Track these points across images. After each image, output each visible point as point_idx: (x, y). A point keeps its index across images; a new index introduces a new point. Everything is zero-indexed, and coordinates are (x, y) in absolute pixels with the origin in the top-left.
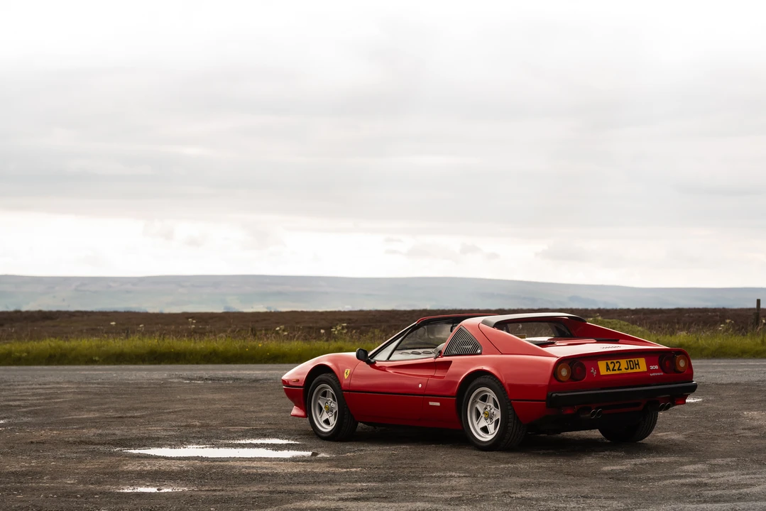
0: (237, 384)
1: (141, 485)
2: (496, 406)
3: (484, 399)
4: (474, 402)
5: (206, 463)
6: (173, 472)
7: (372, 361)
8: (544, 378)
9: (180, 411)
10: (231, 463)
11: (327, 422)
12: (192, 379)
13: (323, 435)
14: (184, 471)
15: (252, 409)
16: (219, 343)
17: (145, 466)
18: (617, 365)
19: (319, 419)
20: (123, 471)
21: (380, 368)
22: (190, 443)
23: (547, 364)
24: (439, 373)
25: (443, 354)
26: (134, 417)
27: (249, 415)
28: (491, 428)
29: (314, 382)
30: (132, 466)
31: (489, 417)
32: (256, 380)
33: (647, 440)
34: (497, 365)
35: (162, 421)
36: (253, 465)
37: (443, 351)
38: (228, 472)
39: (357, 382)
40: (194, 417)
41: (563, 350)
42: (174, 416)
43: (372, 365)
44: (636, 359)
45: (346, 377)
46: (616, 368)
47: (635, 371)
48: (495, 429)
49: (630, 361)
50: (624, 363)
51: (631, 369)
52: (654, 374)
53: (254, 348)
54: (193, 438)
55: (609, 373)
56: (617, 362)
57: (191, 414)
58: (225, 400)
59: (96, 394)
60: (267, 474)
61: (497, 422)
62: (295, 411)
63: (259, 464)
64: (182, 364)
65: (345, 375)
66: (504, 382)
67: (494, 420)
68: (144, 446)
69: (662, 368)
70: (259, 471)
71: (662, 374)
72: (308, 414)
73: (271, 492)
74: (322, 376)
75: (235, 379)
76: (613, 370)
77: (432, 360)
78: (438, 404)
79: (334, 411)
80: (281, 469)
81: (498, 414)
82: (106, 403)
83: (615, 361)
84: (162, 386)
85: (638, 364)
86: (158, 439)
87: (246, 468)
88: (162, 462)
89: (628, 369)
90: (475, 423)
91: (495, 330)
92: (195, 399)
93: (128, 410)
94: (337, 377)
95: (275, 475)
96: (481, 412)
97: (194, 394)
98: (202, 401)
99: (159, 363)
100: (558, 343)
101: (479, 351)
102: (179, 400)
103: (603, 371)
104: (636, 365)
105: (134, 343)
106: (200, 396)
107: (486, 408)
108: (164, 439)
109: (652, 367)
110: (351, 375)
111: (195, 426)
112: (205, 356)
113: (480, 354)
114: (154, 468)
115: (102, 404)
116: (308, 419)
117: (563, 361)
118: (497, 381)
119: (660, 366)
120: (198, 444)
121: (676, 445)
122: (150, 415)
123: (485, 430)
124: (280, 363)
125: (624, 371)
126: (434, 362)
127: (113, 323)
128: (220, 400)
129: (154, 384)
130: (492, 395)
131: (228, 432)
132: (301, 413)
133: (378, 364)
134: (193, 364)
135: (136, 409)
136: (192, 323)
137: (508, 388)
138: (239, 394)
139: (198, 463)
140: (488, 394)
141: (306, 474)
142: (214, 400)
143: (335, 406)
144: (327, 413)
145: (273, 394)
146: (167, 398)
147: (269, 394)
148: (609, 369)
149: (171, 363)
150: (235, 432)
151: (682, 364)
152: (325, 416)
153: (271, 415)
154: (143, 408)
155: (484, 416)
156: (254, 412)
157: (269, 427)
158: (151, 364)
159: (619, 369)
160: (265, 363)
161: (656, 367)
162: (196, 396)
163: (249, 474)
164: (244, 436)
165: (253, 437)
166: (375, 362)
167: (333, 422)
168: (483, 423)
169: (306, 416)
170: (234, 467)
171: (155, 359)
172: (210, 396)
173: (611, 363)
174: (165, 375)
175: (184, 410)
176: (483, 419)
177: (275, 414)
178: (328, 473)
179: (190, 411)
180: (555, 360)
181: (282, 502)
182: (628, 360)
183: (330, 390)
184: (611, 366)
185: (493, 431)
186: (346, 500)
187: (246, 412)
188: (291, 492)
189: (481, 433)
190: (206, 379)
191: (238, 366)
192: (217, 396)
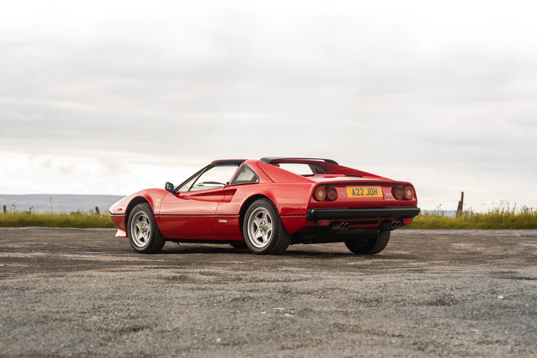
2: (269, 221)
3: (260, 216)
4: (253, 218)
11: (142, 240)
13: (140, 249)
18: (360, 192)
19: (137, 238)
21: (183, 197)
24: (227, 198)
25: (230, 185)
28: (265, 238)
29: (133, 210)
31: (264, 229)
37: (230, 182)
43: (177, 195)
44: (375, 188)
46: (360, 193)
47: (374, 196)
48: (268, 238)
50: (366, 189)
51: (371, 195)
52: (388, 200)
55: (354, 196)
56: (361, 189)
61: (270, 233)
62: (120, 233)
65: (156, 203)
66: (275, 202)
67: (267, 232)
69: (394, 195)
71: (394, 200)
74: (140, 206)
76: (358, 195)
77: (222, 189)
78: (225, 221)
79: (148, 231)
81: (270, 227)
83: (359, 188)
85: (376, 192)
89: (369, 195)
90: (253, 234)
91: (271, 165)
94: (150, 205)
96: (258, 226)
100: (317, 176)
101: (257, 181)
103: (350, 195)
104: (375, 192)
107: (261, 223)
110: (161, 203)
113: (258, 183)
116: (128, 239)
117: (320, 185)
118: (272, 203)
119: (392, 194)
123: (261, 239)
125: (366, 196)
126: (224, 191)
130: (266, 212)
132: (123, 234)
133: (181, 195)
137: (278, 207)
140: (263, 212)
143: (148, 227)
144: (143, 233)
148: (354, 194)
151: (409, 193)
152: (141, 235)
155: (260, 229)
159: (362, 195)
166: (179, 193)
167: (147, 239)
168: (259, 234)
169: (127, 236)
173: (356, 189)
176: (259, 231)
180: (314, 185)
182: (369, 188)
183: (146, 216)
184: (356, 192)
185: (266, 240)
189: (258, 242)
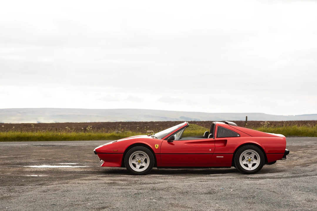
0: (54, 147)
1: (32, 175)
5: (51, 169)
9: (36, 155)
10: (60, 169)
12: (37, 146)
15: (62, 154)
16: (43, 134)
20: (25, 171)
22: (43, 164)
26: (20, 157)
27: (61, 156)
30: (27, 170)
32: (61, 146)
35: (31, 158)
36: (67, 169)
40: (42, 157)
42: (35, 157)
53: (57, 135)
54: (44, 163)
58: (51, 152)
59: (4, 150)
60: (72, 172)
63: (69, 169)
64: (30, 141)
68: (28, 165)
70: (70, 171)
75: (53, 146)
80: (76, 170)
82: (9, 153)
84: (27, 148)
86: (32, 163)
87: (65, 170)
88: (37, 169)
93: (18, 155)
95: (75, 172)
97: (39, 150)
98: (43, 152)
99: (21, 141)
102: (35, 152)
105: (10, 134)
106: (42, 151)
108: (34, 163)
111: (43, 159)
112: (38, 138)
114: (35, 170)
115: (7, 153)
120: (46, 164)
122: (26, 156)
124: (67, 141)
127: (3, 126)
128: (50, 152)
131: (55, 161)
134: (34, 141)
135: (21, 155)
136: (33, 126)
138: (56, 150)
139: (49, 169)
141: (85, 171)
142: (48, 152)
146: (30, 151)
147: (67, 150)
149: (26, 141)
150: (58, 161)
153: (69, 156)
154: (23, 154)
156: (62, 155)
157: (69, 159)
158: (17, 141)
160: (62, 141)
163: (66, 171)
164: (61, 162)
165: (64, 162)
170: (61, 170)
171: (19, 139)
172: (46, 151)
174: (27, 144)
175: (38, 155)
177: (70, 156)
178: (92, 171)
179: (40, 155)
186: (99, 177)
188: (81, 176)
190: (42, 145)
191: (52, 142)
192: (48, 151)
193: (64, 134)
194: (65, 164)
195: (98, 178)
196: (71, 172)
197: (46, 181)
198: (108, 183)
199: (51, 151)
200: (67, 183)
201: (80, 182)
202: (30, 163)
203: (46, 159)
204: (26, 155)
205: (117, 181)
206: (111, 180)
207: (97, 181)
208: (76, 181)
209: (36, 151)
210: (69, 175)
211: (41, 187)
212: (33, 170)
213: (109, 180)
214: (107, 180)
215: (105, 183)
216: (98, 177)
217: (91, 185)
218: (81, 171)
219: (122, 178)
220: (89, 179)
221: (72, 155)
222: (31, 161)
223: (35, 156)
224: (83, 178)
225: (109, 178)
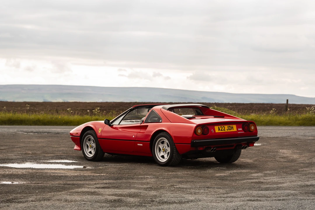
0: (49, 134)
1: (4, 181)
2: (168, 146)
3: (163, 143)
4: (158, 144)
5: (34, 171)
6: (19, 174)
7: (112, 125)
8: (190, 134)
9: (22, 147)
10: (46, 171)
11: (90, 152)
12: (28, 132)
13: (89, 158)
14: (24, 174)
15: (56, 146)
16: (41, 116)
17: (6, 172)
19: (87, 151)
21: (116, 128)
22: (27, 162)
23: (191, 127)
24: (142, 131)
27: (54, 149)
28: (166, 156)
29: (85, 134)
31: (165, 151)
32: (58, 133)
33: (236, 162)
34: (169, 127)
35: (14, 151)
36: (56, 172)
37: (144, 121)
38: (44, 175)
39: (104, 135)
40: (29, 150)
41: (199, 121)
42: (20, 149)
43: (112, 126)
44: (232, 126)
45: (99, 132)
46: (223, 129)
47: (231, 131)
48: (167, 156)
49: (229, 126)
50: (226, 127)
51: (230, 130)
52: (240, 132)
53: (57, 118)
54: (29, 159)
55: (220, 131)
56: (223, 127)
57: (28, 148)
58: (43, 142)
60: (63, 176)
61: (168, 153)
62: (76, 147)
63: (59, 172)
64: (23, 125)
65: (99, 131)
66: (172, 135)
67: (167, 152)
68: (6, 163)
69: (243, 130)
70: (59, 175)
71: (243, 132)
72: (82, 149)
73: (64, 184)
74: (89, 132)
75: (48, 133)
76: (222, 130)
77: (139, 125)
78: (142, 145)
79: (94, 148)
80: (69, 174)
81: (169, 150)
83: (222, 126)
84: (14, 136)
85: (233, 128)
86: (12, 159)
87: (53, 173)
88: (14, 170)
89: (228, 130)
90: (158, 154)
91: (168, 111)
92: (30, 141)
94: (95, 131)
95: (66, 177)
96: (161, 149)
97: (29, 139)
98: (32, 142)
99: (13, 125)
100: (197, 118)
101: (161, 121)
102: (22, 142)
103: (217, 131)
104: (232, 128)
106: (32, 140)
107: (163, 147)
108: (15, 159)
109: (239, 129)
110: (102, 131)
111: (29, 154)
112: (34, 122)
113: (161, 122)
114: (10, 173)
116: (82, 151)
117: (199, 126)
118: (170, 136)
119: (243, 129)
120: (31, 162)
121: (249, 164)
122: (8, 148)
123: (163, 157)
124: (69, 125)
125: (226, 131)
128: (41, 142)
129: (10, 134)
130: (166, 141)
131: (45, 156)
132: (79, 148)
133: (114, 126)
134: (29, 125)
135: (2, 146)
136: (28, 107)
137: (173, 138)
138: (50, 139)
139: (30, 171)
140: (165, 140)
141: (81, 176)
142: (38, 142)
143: (94, 145)
144: (91, 148)
145: (65, 139)
146: (16, 141)
147: (64, 140)
148: (220, 130)
149: (18, 125)
150: (48, 157)
151: (253, 128)
152: (90, 150)
153: (65, 149)
154: (5, 145)
155: (162, 150)
156: (57, 148)
157: (63, 154)
158: (9, 125)
159: (224, 130)
160: (62, 125)
161: (241, 129)
162: (30, 140)
163: (54, 176)
164: (52, 159)
165: (56, 159)
166: (113, 126)
167: (93, 152)
168: (162, 154)
169: (81, 150)
170: (47, 173)
171: (11, 123)
172: (36, 140)
173: (221, 127)
174: (16, 130)
175: (24, 147)
176: (162, 152)
177: (67, 149)
178: (91, 176)
179: (27, 147)
180: (195, 125)
181: (69, 189)
182: (228, 126)
183: (92, 138)
184: (221, 129)
185: (166, 158)
186: (99, 188)
187: (53, 148)
188: (73, 184)
189: (161, 158)
190: (35, 132)
192: (40, 140)
193: (66, 117)
194: (57, 161)
195: (96, 190)
196: (60, 178)
197: (20, 193)
198: (111, 201)
199: (43, 140)
200: (49, 200)
201: (69, 198)
202: (10, 159)
203: (33, 154)
204: (9, 146)
205: (124, 196)
206: (116, 195)
207: (94, 197)
208: (64, 195)
209: (24, 140)
210: (56, 183)
211: (8, 206)
212: (7, 173)
213: (112, 195)
214: (109, 195)
215: (107, 201)
216: (97, 188)
217: (84, 204)
218: (76, 174)
219: (132, 190)
220: (83, 192)
221: (69, 148)
222: (12, 156)
223: (20, 147)
224: (74, 191)
225: (113, 190)
